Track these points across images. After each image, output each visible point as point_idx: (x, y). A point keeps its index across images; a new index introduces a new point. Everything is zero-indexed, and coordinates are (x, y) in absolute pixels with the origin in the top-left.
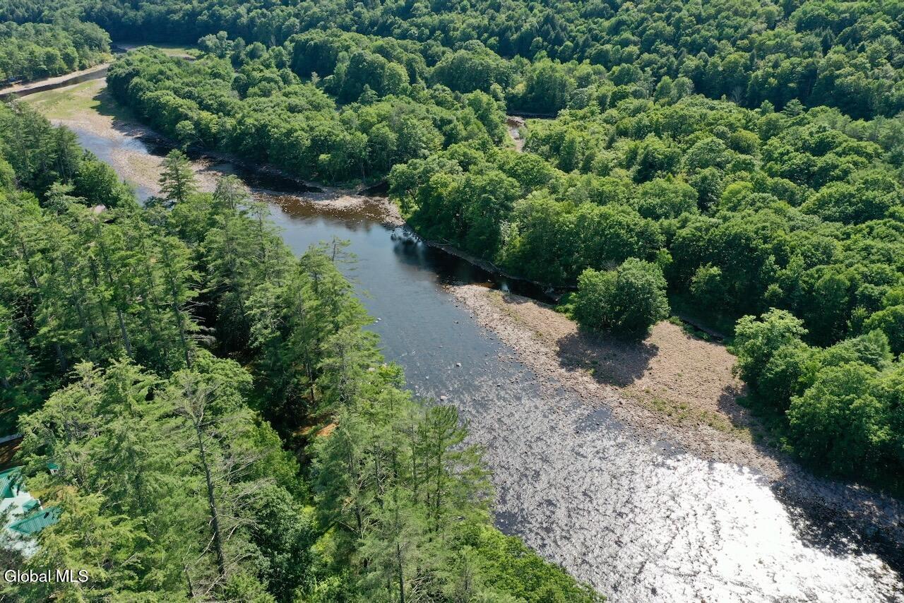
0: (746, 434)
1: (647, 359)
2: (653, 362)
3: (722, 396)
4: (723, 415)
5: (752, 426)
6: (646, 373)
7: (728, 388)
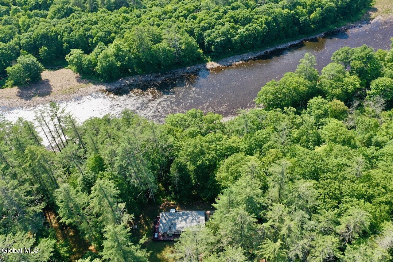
0: (91, 84)
1: (49, 84)
2: (51, 83)
3: (77, 80)
4: (81, 84)
5: (90, 82)
6: (52, 87)
7: (76, 77)
